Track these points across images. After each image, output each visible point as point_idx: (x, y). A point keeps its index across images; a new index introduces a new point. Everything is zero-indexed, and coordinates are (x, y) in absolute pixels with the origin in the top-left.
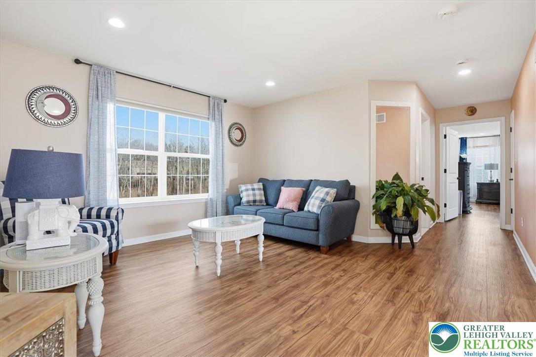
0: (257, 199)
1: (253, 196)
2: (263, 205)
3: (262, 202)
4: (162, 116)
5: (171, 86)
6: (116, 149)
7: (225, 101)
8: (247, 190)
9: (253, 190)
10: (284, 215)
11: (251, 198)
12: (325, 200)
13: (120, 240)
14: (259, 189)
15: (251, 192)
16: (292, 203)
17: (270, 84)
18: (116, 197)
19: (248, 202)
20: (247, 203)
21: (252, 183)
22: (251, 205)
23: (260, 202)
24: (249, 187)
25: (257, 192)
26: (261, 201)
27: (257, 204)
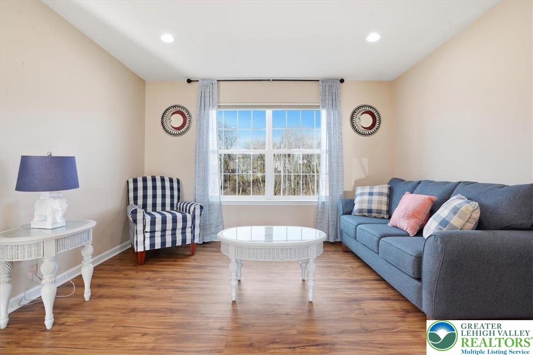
0: (373, 208)
1: (369, 203)
2: (383, 218)
3: (381, 213)
4: (269, 113)
5: (269, 80)
6: (218, 150)
7: (342, 81)
8: (362, 194)
9: (371, 194)
10: (380, 239)
11: (365, 206)
12: (449, 222)
13: (196, 234)
14: (381, 194)
15: (366, 197)
16: (408, 221)
17: (373, 37)
18: (218, 194)
19: (361, 211)
20: (360, 213)
21: (373, 184)
22: (365, 216)
23: (377, 213)
24: (367, 190)
25: (375, 198)
26: (379, 212)
27: (374, 215)
